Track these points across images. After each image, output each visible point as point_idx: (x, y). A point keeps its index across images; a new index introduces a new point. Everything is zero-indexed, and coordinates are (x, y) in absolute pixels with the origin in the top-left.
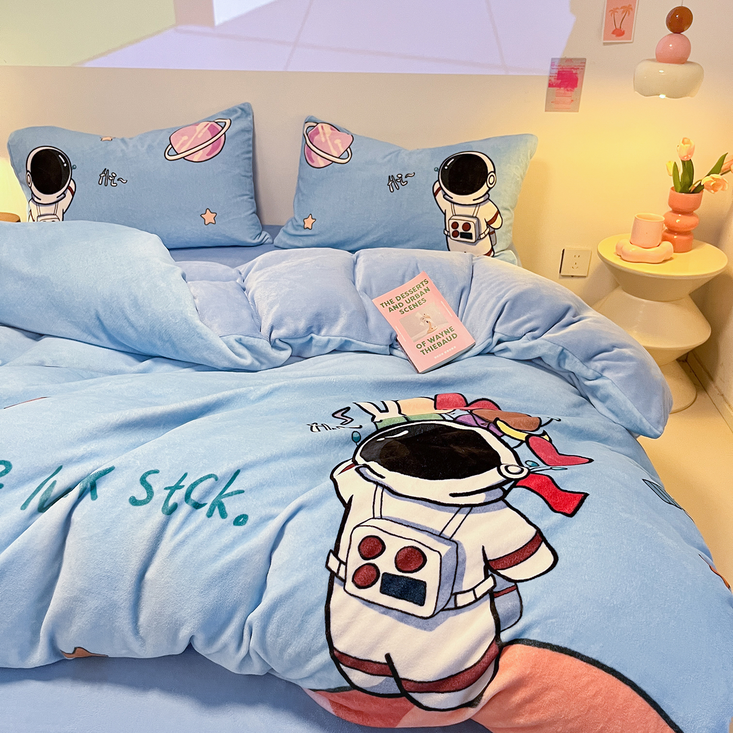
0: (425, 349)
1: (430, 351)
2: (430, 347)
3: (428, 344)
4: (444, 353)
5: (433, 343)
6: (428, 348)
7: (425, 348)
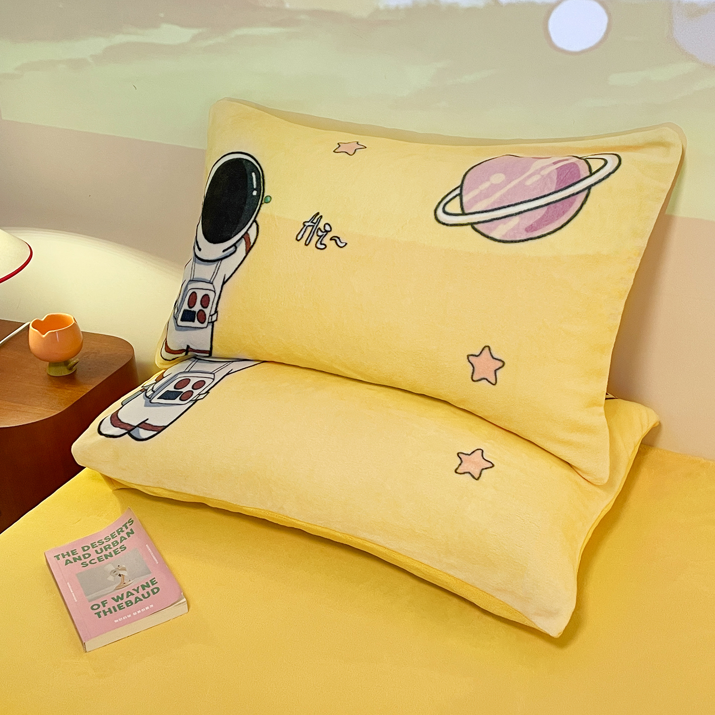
0: (104, 611)
1: (111, 613)
2: (114, 607)
3: (111, 604)
4: (132, 615)
5: (120, 602)
6: (109, 609)
7: (104, 609)
